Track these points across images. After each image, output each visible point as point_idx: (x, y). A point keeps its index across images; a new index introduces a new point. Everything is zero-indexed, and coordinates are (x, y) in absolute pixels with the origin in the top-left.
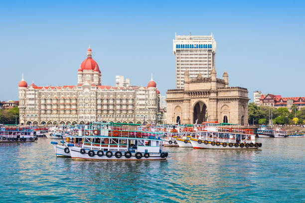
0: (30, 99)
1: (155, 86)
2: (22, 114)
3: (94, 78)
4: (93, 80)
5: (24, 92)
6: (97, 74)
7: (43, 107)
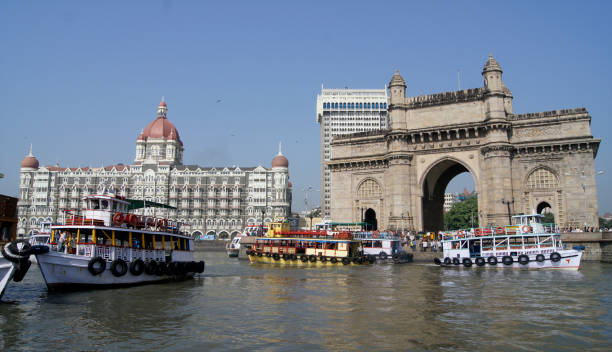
0: (39, 190)
1: (286, 165)
2: (22, 216)
3: (167, 152)
4: (164, 155)
5: (29, 177)
6: (173, 144)
7: (62, 204)
